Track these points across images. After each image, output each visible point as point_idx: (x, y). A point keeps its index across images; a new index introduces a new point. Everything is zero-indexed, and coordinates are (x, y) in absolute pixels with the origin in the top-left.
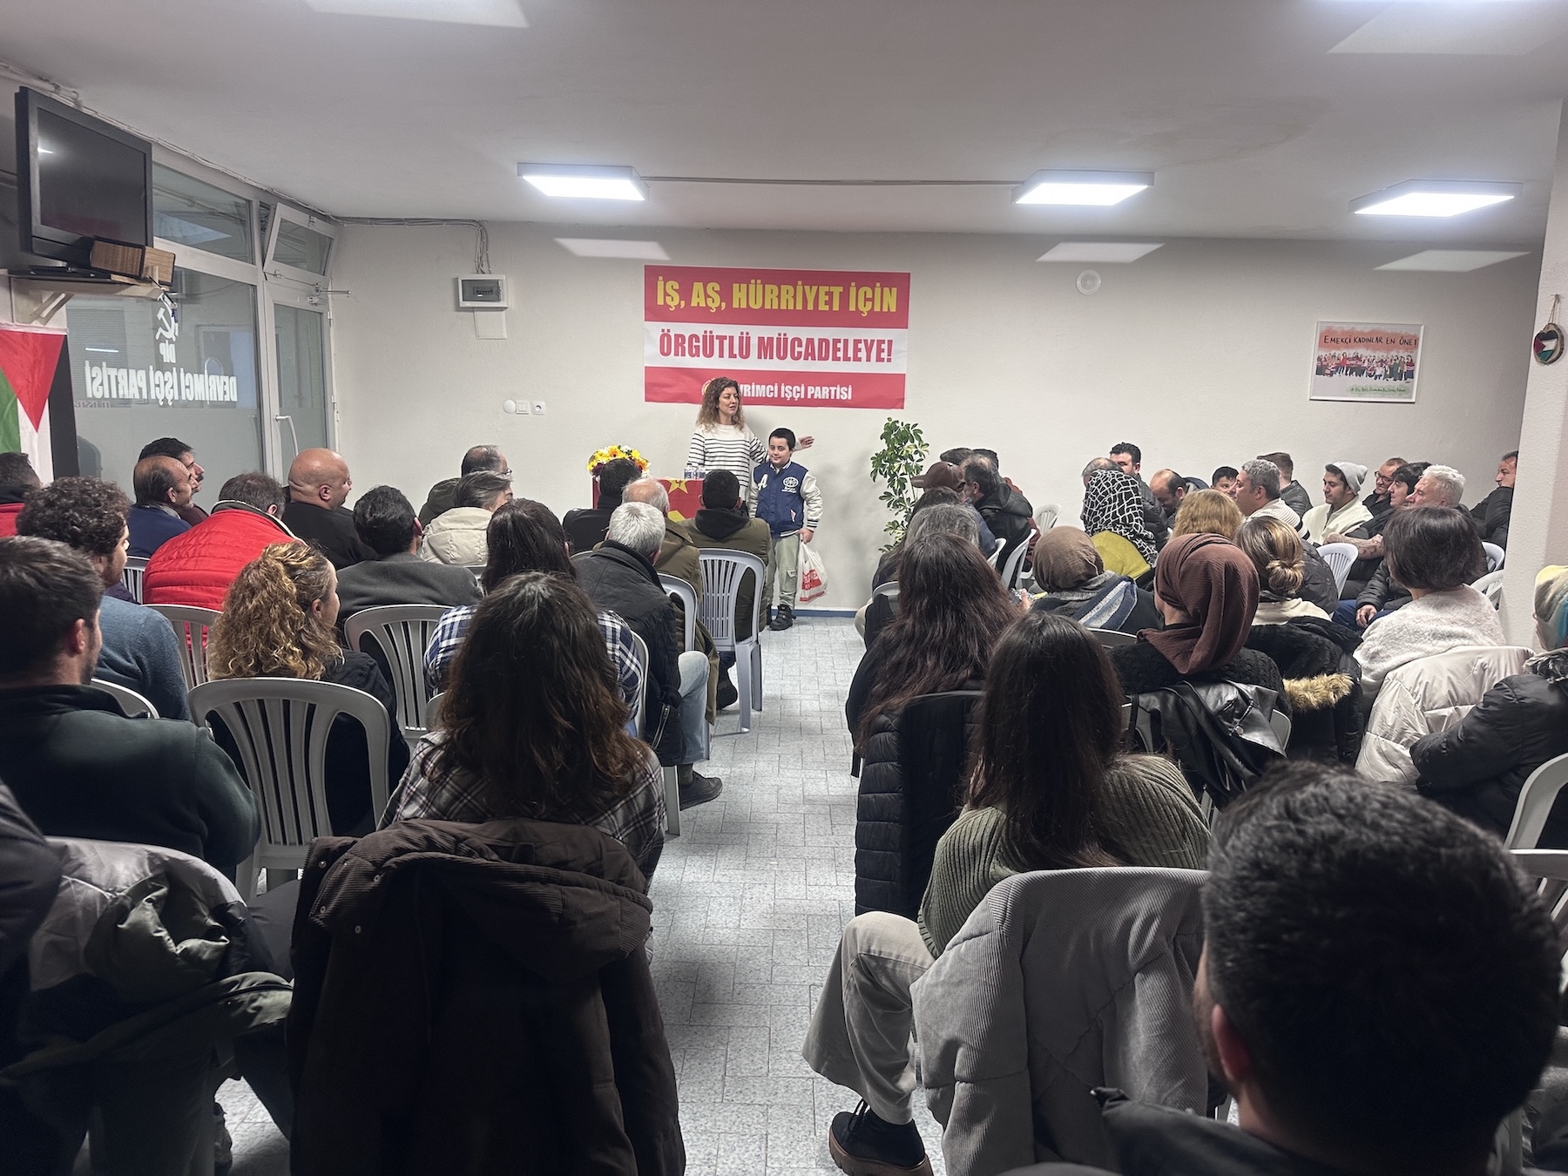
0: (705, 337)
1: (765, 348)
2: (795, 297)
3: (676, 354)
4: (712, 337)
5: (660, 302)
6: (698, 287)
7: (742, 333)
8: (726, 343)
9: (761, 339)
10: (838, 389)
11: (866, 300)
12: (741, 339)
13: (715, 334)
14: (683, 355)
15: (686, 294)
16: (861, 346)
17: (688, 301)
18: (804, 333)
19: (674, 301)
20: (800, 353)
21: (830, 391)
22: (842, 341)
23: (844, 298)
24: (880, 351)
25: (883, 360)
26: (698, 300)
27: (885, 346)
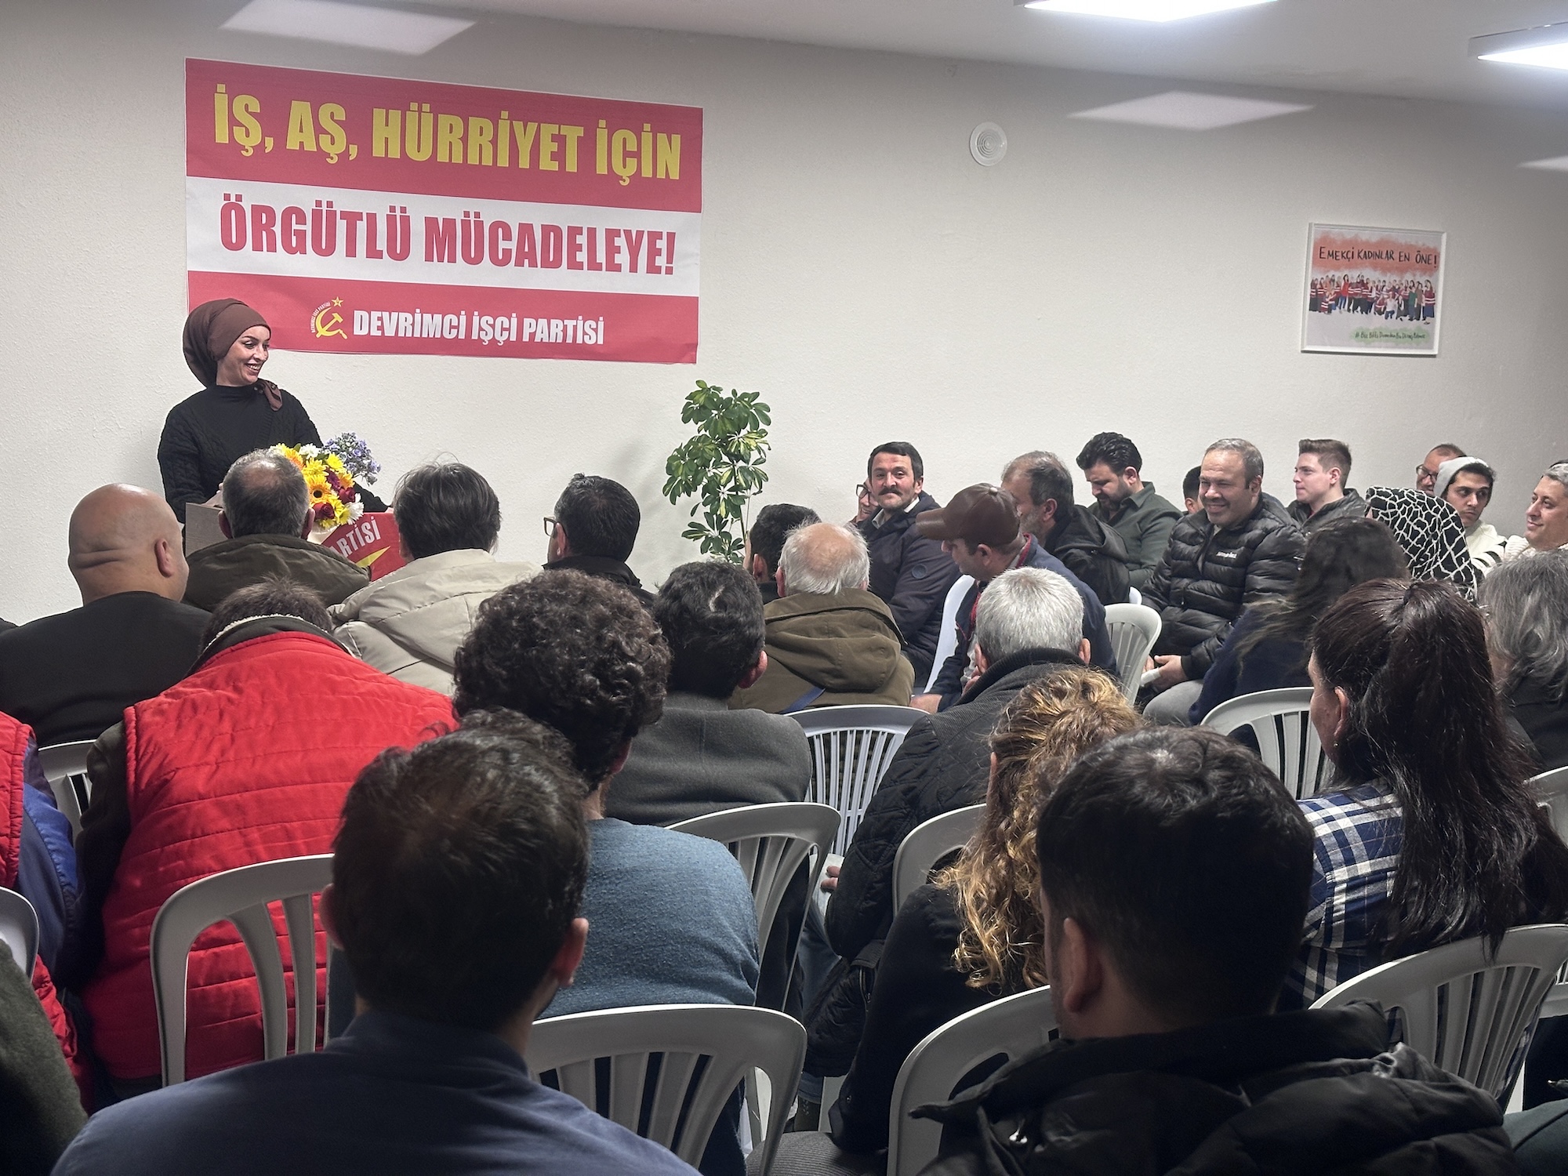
0: (316, 214)
1: (440, 240)
2: (494, 142)
3: (257, 247)
4: (331, 215)
5: (222, 136)
6: (300, 110)
7: (393, 209)
8: (362, 227)
9: (431, 222)
10: (580, 323)
11: (627, 154)
12: (391, 220)
13: (338, 208)
14: (272, 248)
15: (274, 122)
16: (622, 242)
17: (281, 137)
18: (514, 213)
19: (251, 137)
20: (508, 252)
21: (565, 327)
22: (585, 232)
23: (587, 147)
24: (653, 252)
25: (658, 270)
26: (301, 137)
27: (662, 244)
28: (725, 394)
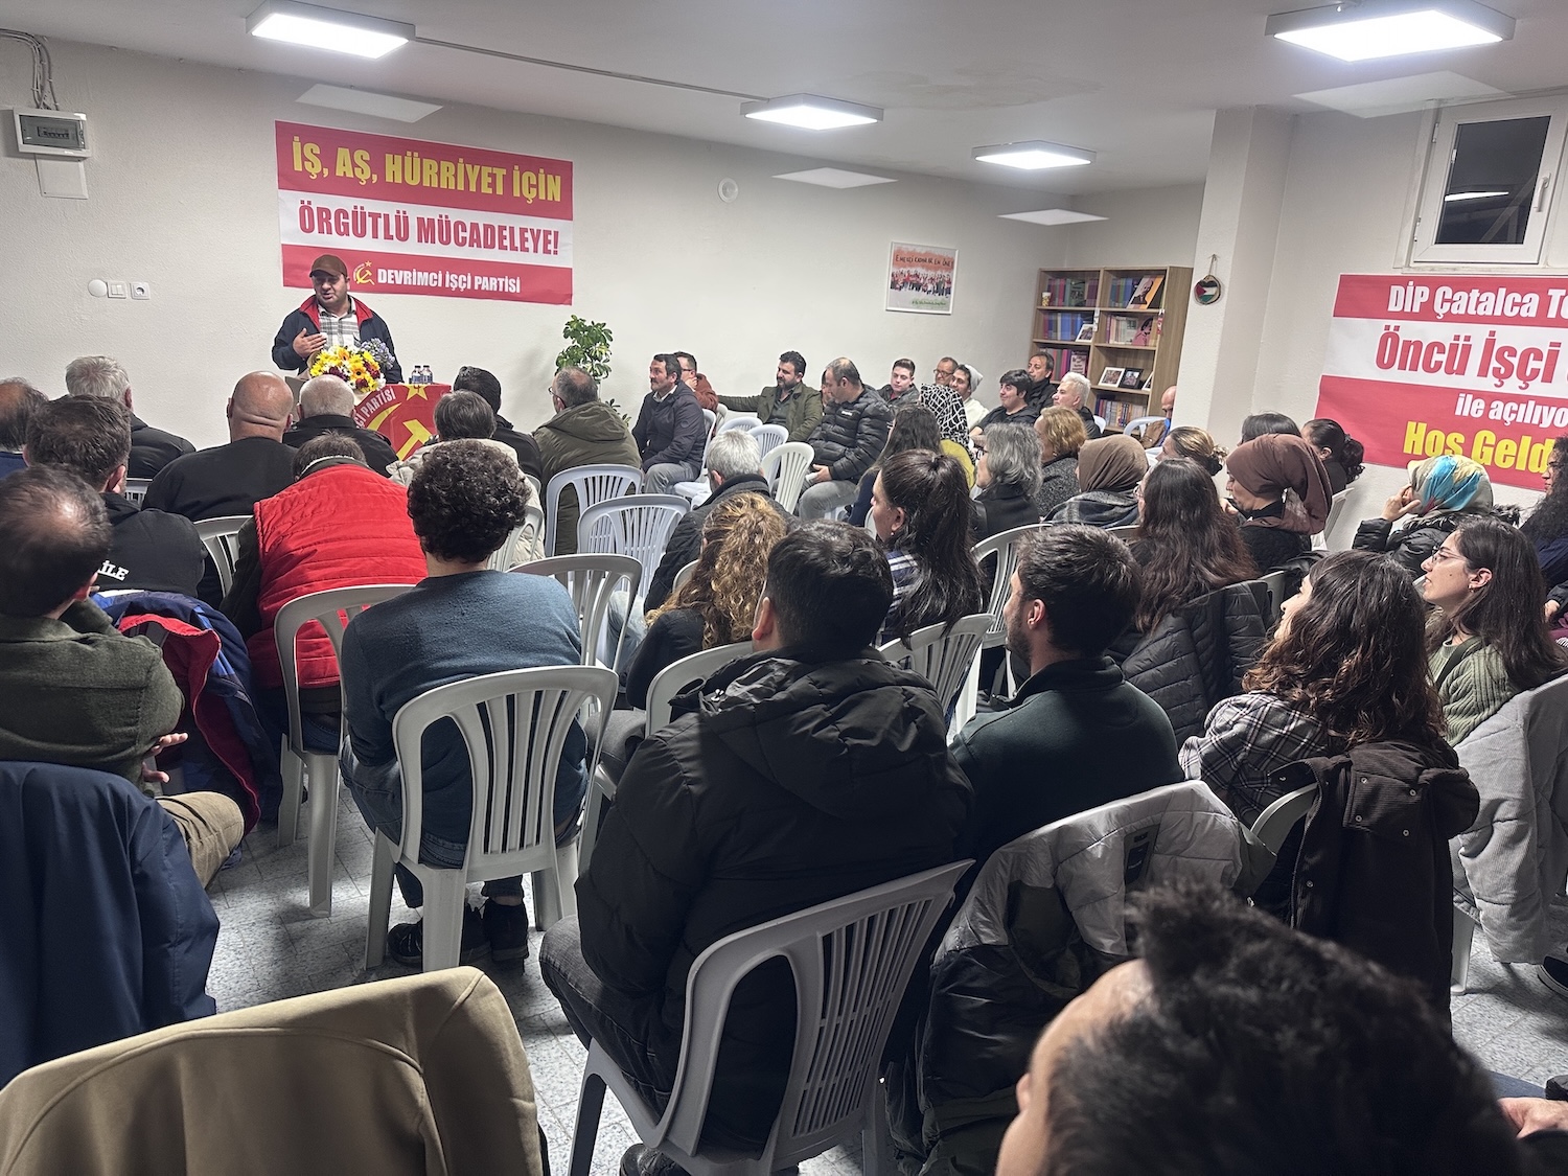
0: (355, 213)
1: (426, 230)
2: (455, 176)
3: (321, 231)
4: (363, 214)
5: (298, 167)
6: (343, 154)
7: (398, 212)
8: (381, 221)
9: (420, 220)
10: (507, 280)
11: (530, 186)
12: (398, 218)
13: (367, 210)
14: (329, 232)
15: (329, 160)
16: (528, 235)
17: (333, 170)
18: (468, 217)
19: (315, 169)
20: (464, 238)
21: (498, 282)
22: (508, 229)
23: (508, 181)
24: (547, 242)
25: (549, 252)
27: (551, 237)
28: (588, 324)
